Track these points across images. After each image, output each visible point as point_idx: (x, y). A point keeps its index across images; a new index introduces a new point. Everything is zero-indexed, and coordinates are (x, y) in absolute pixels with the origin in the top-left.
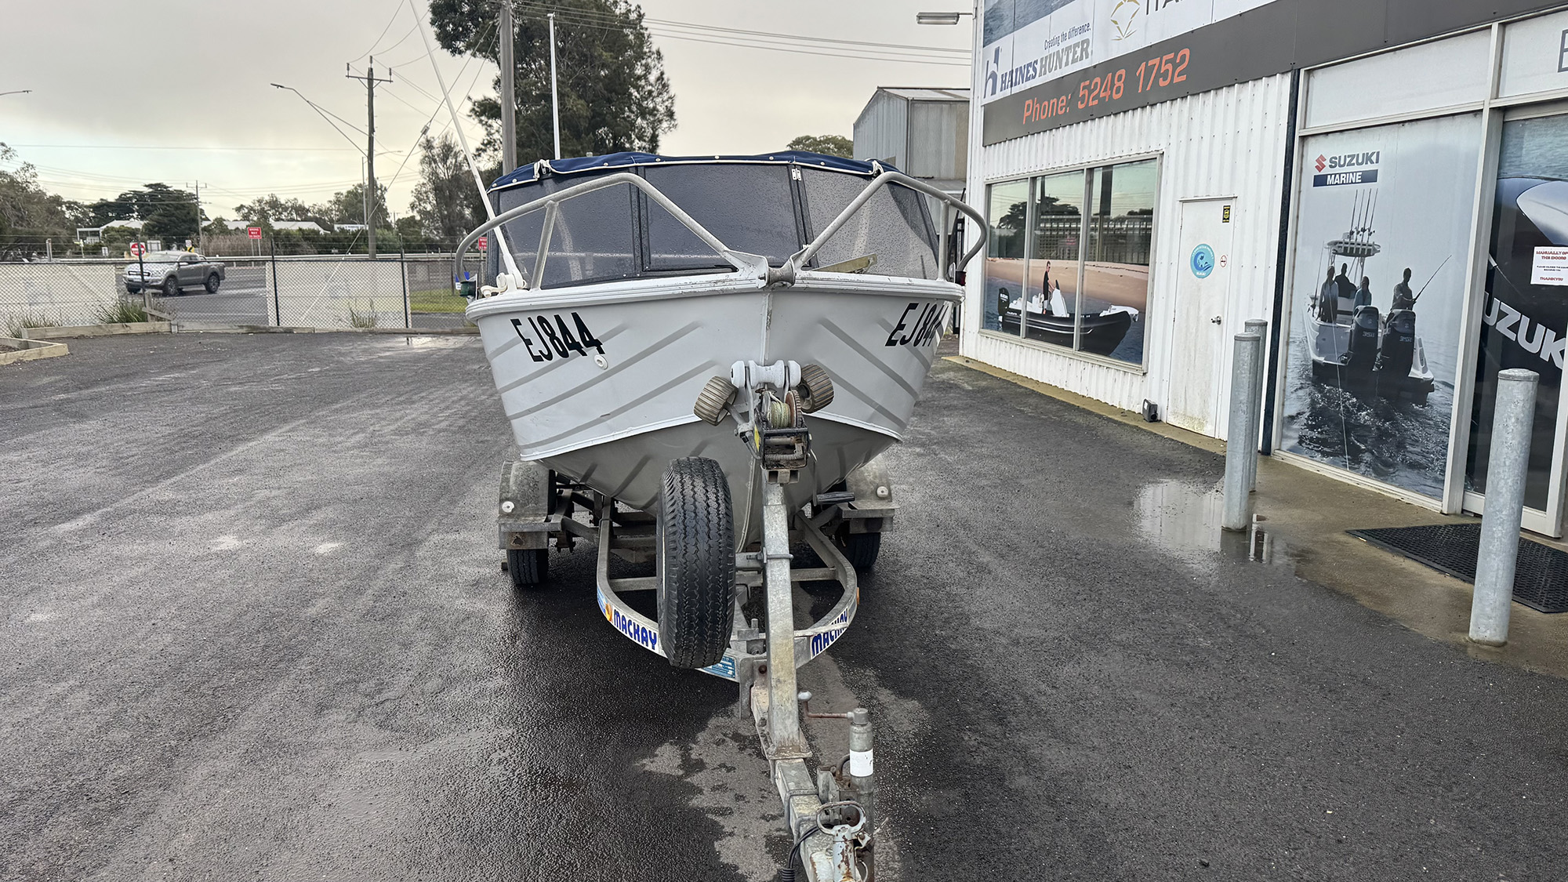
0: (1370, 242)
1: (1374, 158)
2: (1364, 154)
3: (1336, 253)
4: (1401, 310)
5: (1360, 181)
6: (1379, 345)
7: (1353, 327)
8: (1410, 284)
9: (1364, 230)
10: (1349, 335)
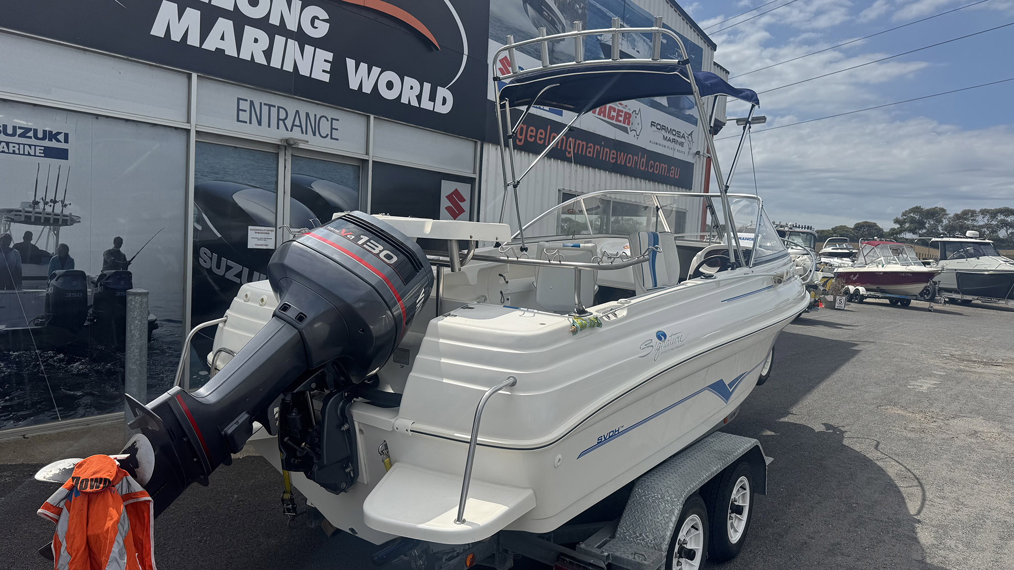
0: (66, 212)
1: (61, 137)
2: (45, 132)
3: (13, 221)
4: (114, 271)
5: (43, 155)
6: (90, 302)
7: (50, 290)
8: (122, 249)
9: (55, 202)
10: (45, 298)
